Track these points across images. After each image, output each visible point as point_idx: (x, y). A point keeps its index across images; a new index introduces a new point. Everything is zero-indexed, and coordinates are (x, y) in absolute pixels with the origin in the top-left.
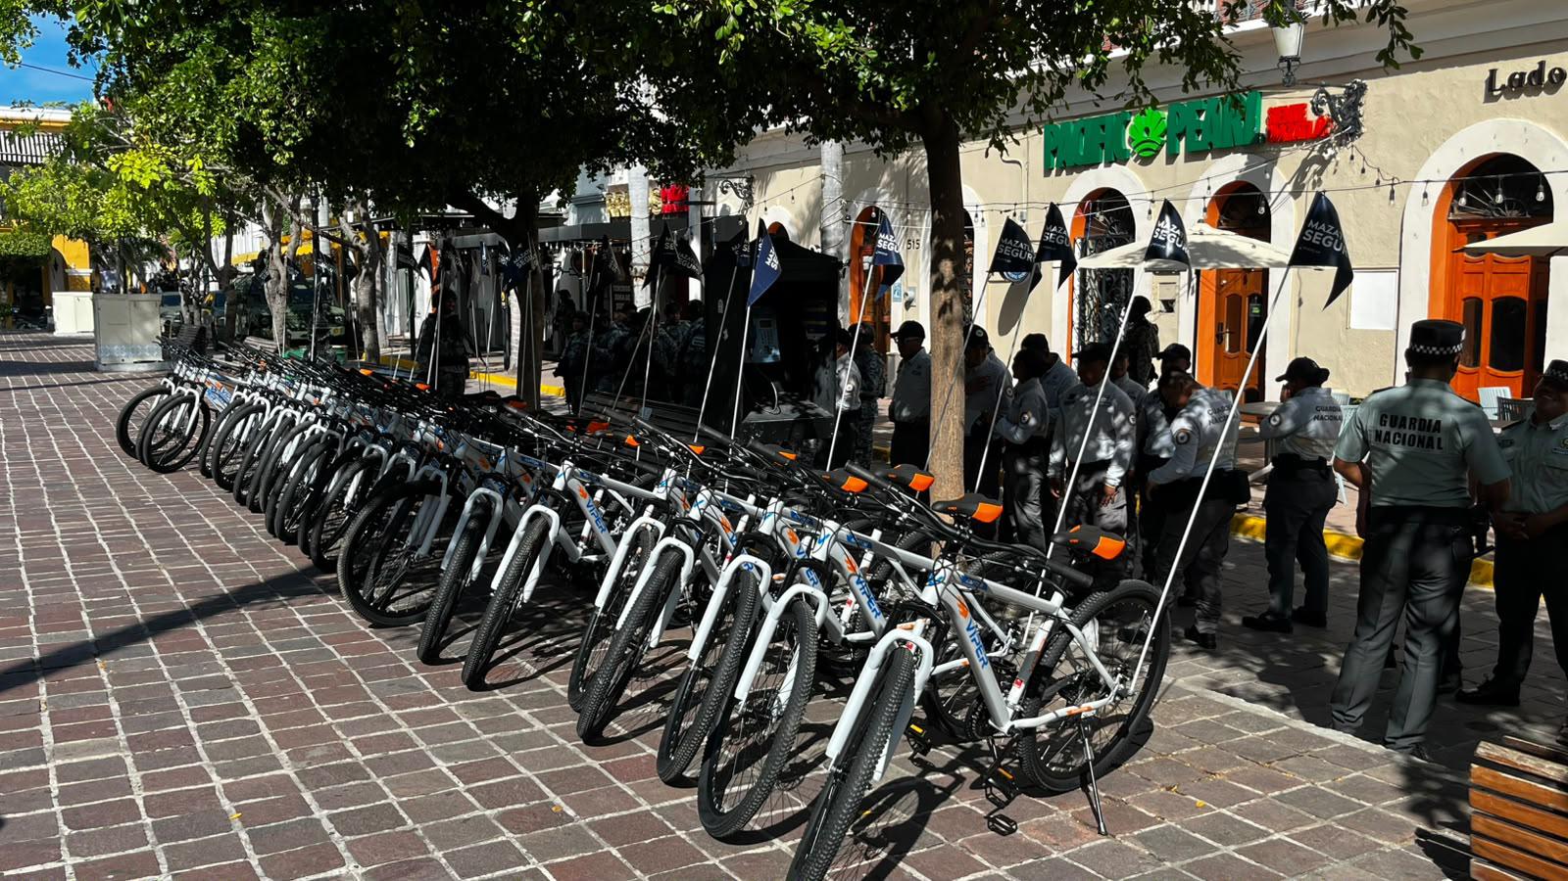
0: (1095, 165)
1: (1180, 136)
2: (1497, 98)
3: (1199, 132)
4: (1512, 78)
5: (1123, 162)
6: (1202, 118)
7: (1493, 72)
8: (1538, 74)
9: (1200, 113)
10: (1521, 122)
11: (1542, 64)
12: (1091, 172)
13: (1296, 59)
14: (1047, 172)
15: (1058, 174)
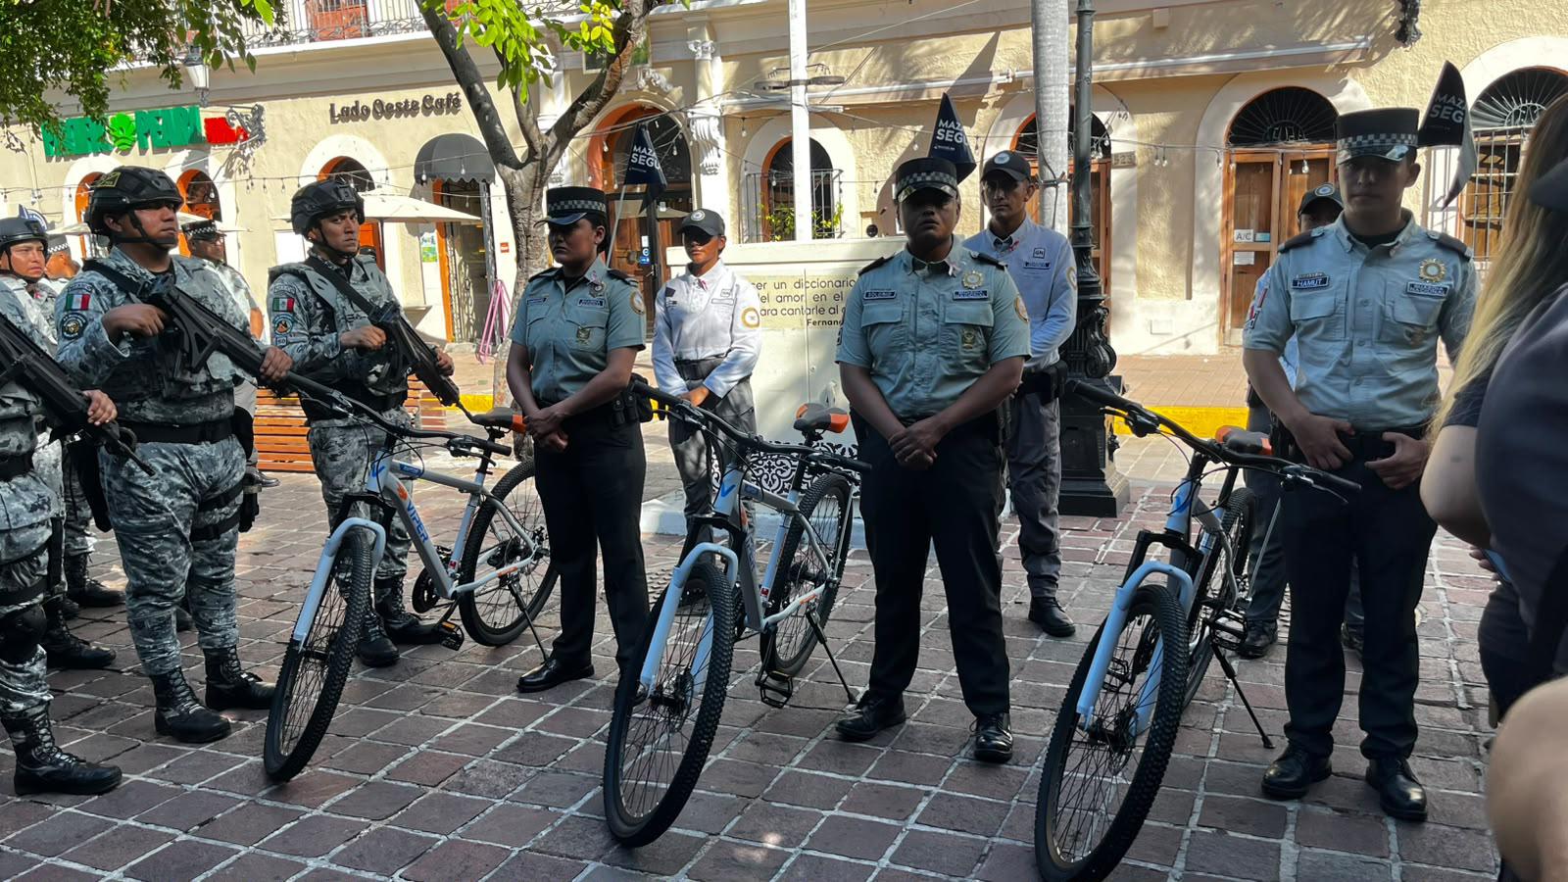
0: (86, 154)
1: (147, 135)
2: (337, 122)
3: (160, 133)
4: (343, 109)
5: (108, 153)
6: (161, 122)
7: (332, 106)
8: (355, 108)
9: (158, 119)
10: (351, 138)
11: (357, 102)
12: (84, 159)
13: (205, 89)
14: (49, 159)
15: (58, 160)
